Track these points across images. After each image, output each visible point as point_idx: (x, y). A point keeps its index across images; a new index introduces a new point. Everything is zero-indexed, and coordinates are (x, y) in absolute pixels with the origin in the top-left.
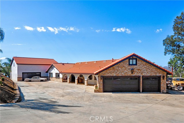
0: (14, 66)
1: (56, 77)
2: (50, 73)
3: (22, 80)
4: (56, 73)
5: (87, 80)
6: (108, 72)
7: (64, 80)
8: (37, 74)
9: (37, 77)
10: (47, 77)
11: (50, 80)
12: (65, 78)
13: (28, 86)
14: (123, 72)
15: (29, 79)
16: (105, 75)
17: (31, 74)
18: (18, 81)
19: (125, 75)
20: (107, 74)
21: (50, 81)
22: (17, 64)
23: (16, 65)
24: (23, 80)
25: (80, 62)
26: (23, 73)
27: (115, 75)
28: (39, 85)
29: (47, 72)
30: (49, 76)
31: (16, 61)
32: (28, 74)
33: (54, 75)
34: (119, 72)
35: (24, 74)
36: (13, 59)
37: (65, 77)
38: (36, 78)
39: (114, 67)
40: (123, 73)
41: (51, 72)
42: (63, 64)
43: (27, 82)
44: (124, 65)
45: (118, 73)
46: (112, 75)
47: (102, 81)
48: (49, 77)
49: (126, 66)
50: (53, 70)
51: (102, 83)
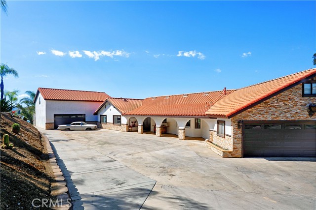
0: (40, 103)
1: (113, 123)
2: (101, 115)
3: (53, 128)
4: (114, 116)
5: (184, 129)
6: (254, 111)
7: (130, 128)
8: (78, 116)
9: (80, 122)
10: (95, 122)
11: (102, 128)
12: (131, 124)
13: (67, 141)
14: (289, 111)
15: (66, 126)
16: (248, 119)
17: (69, 117)
18: (47, 129)
19: (293, 119)
20: (253, 116)
21: (101, 130)
22: (45, 99)
23: (44, 102)
24: (56, 128)
25: (155, 97)
26: (55, 115)
27: (270, 119)
28: (87, 138)
29: (96, 114)
30: (99, 120)
31: (43, 95)
32: (64, 117)
33: (110, 119)
34: (279, 112)
35: (56, 117)
36: (38, 92)
37: (131, 122)
38: (79, 124)
39: (268, 100)
40: (288, 115)
41: (103, 114)
42: (125, 100)
43: (62, 130)
44: (292, 97)
45: (276, 114)
46: (263, 119)
47: (240, 132)
48: (101, 122)
49: (297, 99)
50: (109, 110)
51: (240, 136)
